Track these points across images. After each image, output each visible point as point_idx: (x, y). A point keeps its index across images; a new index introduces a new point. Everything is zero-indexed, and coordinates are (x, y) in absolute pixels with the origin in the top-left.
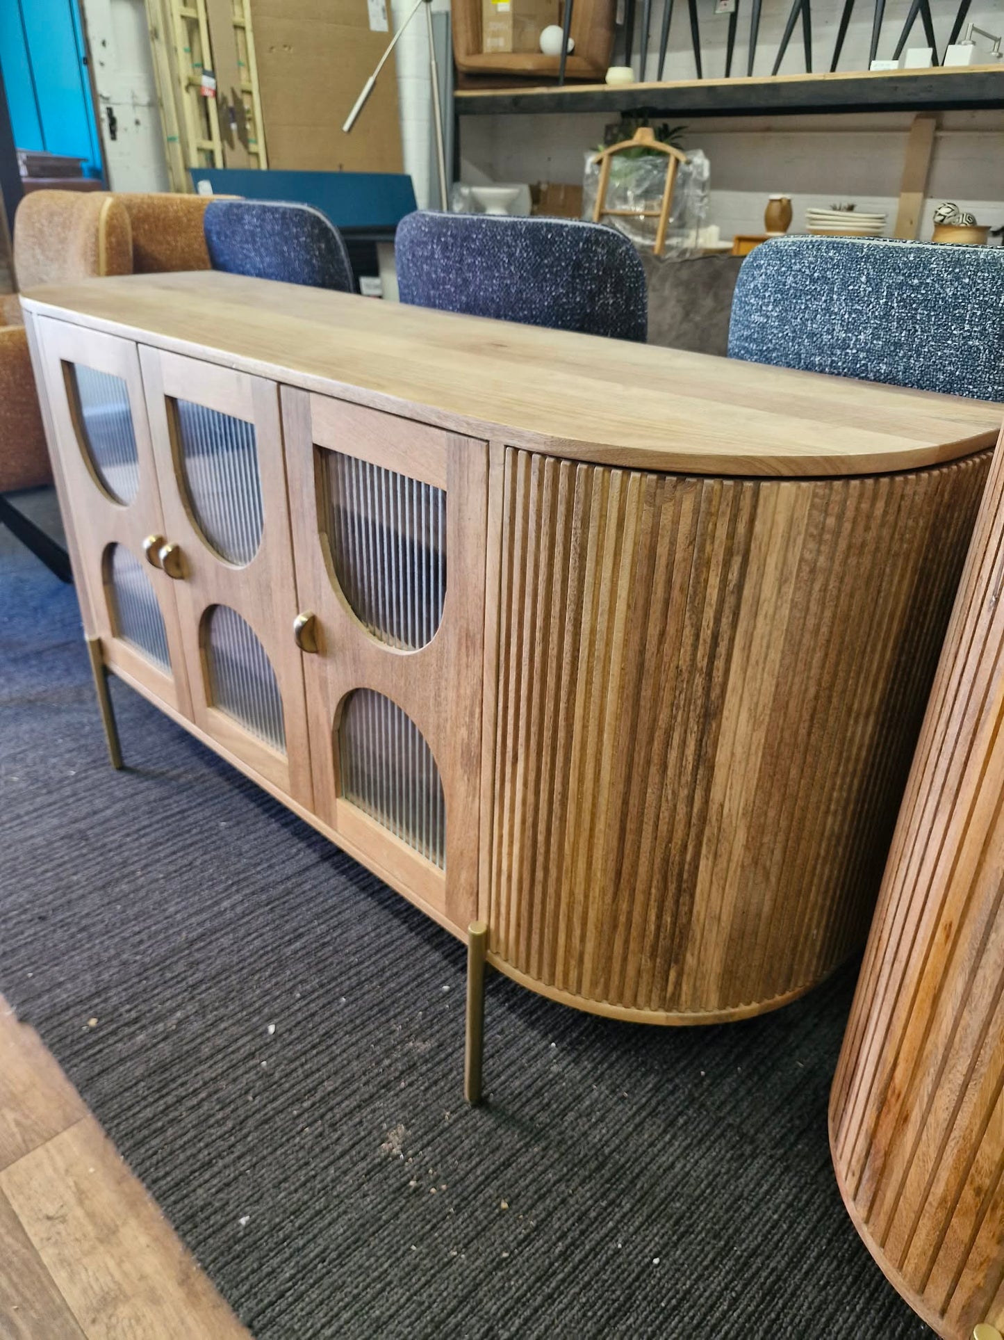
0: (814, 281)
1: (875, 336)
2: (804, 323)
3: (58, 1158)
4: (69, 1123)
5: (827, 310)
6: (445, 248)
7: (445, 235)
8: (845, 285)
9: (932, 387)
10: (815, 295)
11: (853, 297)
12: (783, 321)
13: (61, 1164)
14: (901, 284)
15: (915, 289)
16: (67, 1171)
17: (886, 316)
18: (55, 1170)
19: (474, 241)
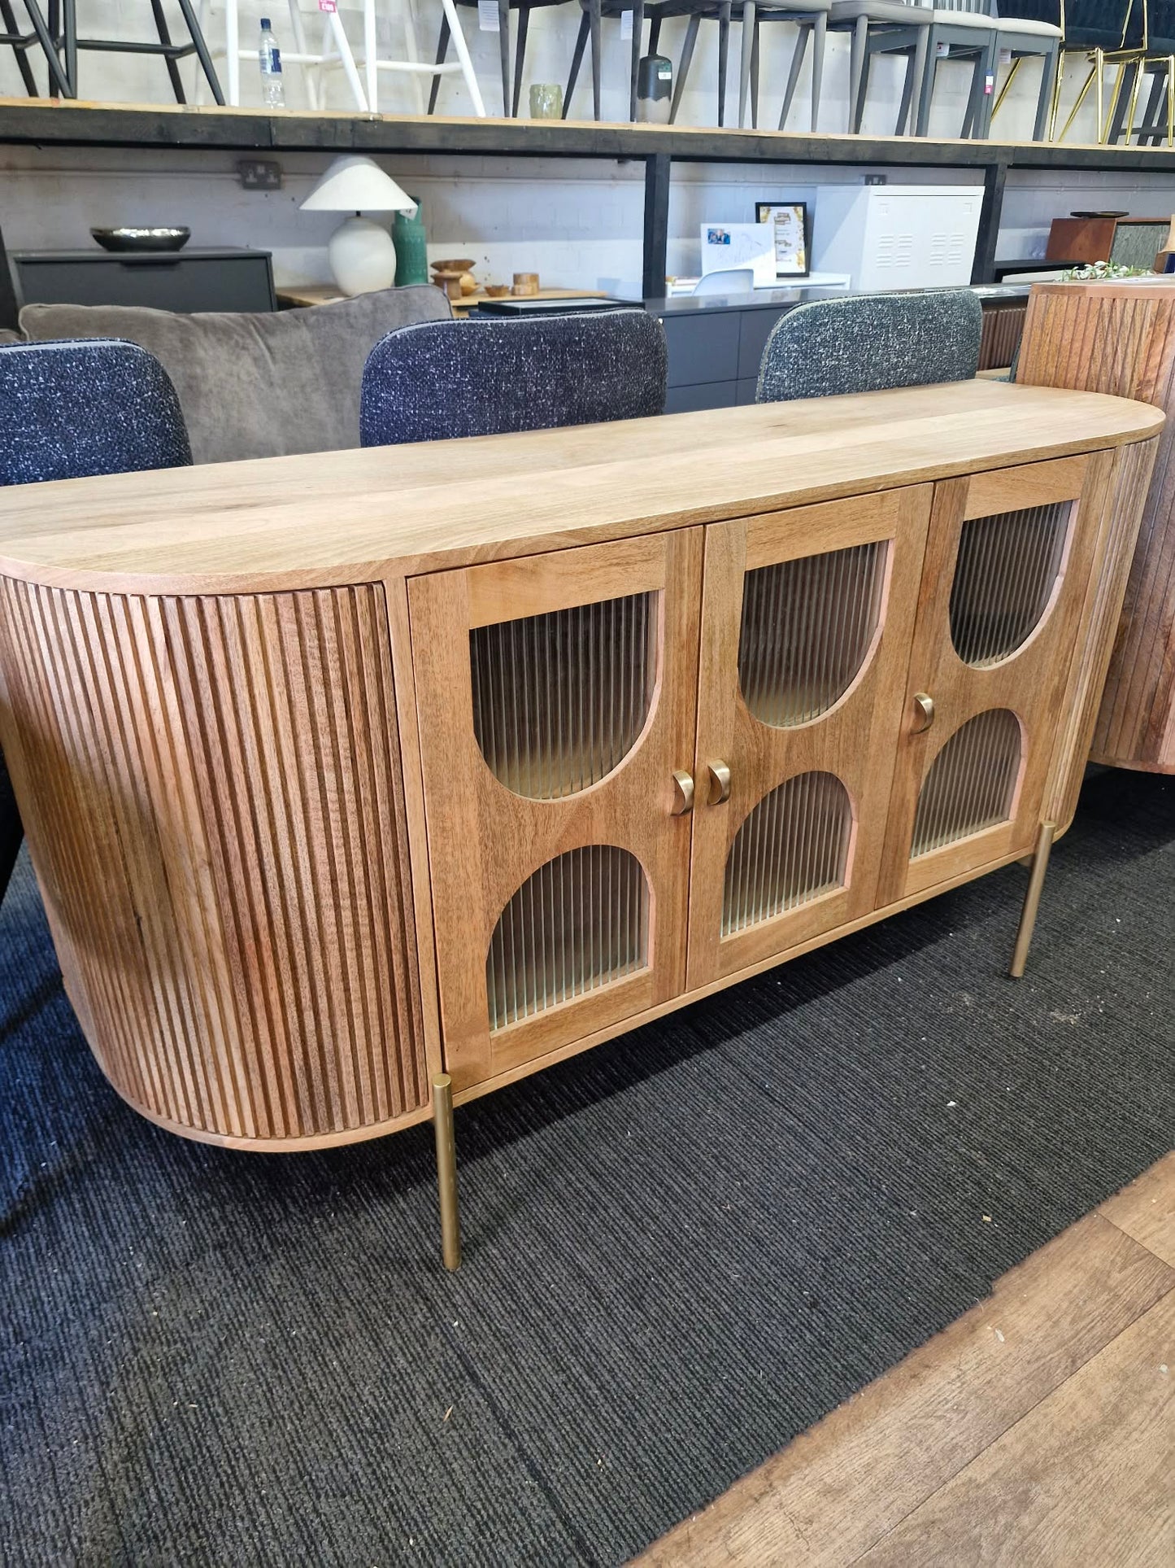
0: (875, 328)
1: (913, 356)
2: (870, 357)
3: (1149, 1229)
4: (1109, 1225)
5: (886, 346)
6: (541, 357)
7: (537, 343)
8: (896, 325)
9: (933, 382)
10: (876, 337)
11: (901, 333)
12: (852, 361)
13: (1154, 1226)
14: (924, 321)
15: (931, 321)
16: (1160, 1220)
17: (918, 343)
18: (1162, 1229)
19: (578, 343)
